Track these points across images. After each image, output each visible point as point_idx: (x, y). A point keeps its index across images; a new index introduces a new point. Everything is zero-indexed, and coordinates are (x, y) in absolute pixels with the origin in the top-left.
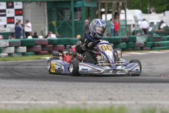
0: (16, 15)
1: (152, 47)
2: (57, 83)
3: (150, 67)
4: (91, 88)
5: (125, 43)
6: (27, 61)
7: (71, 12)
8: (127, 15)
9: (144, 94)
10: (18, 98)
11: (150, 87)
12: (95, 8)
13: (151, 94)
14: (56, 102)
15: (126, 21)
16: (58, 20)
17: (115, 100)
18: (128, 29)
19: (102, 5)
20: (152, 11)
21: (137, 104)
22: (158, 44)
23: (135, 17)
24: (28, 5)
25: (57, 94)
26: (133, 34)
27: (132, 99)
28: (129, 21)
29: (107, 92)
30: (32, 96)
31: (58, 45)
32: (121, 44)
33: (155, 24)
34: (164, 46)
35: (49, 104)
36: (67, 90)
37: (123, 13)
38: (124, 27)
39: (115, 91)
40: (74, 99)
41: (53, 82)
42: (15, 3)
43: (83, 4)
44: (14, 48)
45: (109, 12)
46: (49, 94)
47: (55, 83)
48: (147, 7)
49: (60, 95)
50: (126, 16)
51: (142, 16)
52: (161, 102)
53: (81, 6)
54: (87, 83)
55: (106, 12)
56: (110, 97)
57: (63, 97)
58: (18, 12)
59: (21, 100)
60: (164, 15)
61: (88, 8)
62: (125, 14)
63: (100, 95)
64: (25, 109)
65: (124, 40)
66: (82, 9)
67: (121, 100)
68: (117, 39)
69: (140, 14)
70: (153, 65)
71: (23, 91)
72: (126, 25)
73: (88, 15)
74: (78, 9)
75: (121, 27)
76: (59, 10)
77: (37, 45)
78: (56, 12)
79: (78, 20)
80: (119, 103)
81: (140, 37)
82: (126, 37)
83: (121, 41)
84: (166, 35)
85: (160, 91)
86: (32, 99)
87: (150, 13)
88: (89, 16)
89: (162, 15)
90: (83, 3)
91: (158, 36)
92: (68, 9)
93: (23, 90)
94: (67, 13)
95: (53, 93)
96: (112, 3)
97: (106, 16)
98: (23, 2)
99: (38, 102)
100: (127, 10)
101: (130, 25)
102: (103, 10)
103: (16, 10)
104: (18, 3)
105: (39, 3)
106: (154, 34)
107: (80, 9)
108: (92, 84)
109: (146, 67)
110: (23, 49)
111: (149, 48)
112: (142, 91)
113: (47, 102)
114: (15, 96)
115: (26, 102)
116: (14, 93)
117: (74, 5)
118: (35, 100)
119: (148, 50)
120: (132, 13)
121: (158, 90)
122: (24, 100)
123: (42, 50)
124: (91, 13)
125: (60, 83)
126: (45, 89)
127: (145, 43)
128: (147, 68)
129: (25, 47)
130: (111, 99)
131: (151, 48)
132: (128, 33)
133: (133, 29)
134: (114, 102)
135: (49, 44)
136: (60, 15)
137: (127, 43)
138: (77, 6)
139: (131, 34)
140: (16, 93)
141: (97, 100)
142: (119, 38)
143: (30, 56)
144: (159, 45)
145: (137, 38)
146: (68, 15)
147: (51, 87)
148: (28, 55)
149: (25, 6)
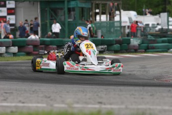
0: (9, 14)
1: (147, 50)
2: (47, 85)
3: (143, 70)
4: (82, 91)
5: (119, 45)
6: (18, 61)
7: (64, 12)
8: (122, 16)
9: (135, 98)
10: (5, 100)
11: (141, 91)
12: (89, 8)
13: (142, 98)
14: (44, 105)
15: (120, 22)
16: (51, 20)
17: (105, 104)
18: (122, 31)
19: (96, 6)
20: (147, 13)
21: (127, 108)
22: (153, 46)
23: (130, 19)
24: (21, 4)
25: (46, 97)
26: (128, 35)
27: (122, 103)
28: (124, 22)
29: (97, 95)
30: (20, 99)
31: (51, 46)
32: (115, 45)
33: (150, 26)
34: (158, 49)
35: (37, 107)
36: (57, 92)
37: (118, 15)
38: (119, 28)
39: (106, 95)
40: (63, 102)
41: (43, 84)
42: (7, 2)
43: (77, 5)
44: (5, 48)
45: (103, 13)
46: (38, 96)
47: (45, 85)
48: (142, 8)
49: (49, 97)
50: (120, 17)
51: (137, 18)
52: (151, 107)
53: (75, 6)
54: (78, 86)
55: (101, 13)
56: (100, 101)
57: (51, 100)
58: (11, 12)
59: (8, 103)
60: (160, 17)
61: (82, 9)
62: (120, 15)
63: (89, 99)
64: (12, 112)
65: (118, 42)
66: (76, 9)
67: (111, 104)
68: (110, 41)
69: (135, 15)
70: (146, 68)
71: (12, 93)
72: (121, 27)
73: (81, 15)
74: (72, 10)
75: (116, 28)
76: (52, 10)
77: (29, 45)
78: (50, 12)
79: (71, 20)
80: (109, 106)
81: (135, 39)
82: (120, 38)
83: (115, 42)
84: (161, 38)
85: (151, 95)
86: (20, 102)
87: (146, 14)
88: (83, 16)
89: (157, 17)
90: (77, 3)
91: (153, 38)
92: (62, 9)
93: (11, 91)
94: (60, 13)
95: (42, 95)
96: (106, 4)
97: (100, 17)
98: (16, 1)
99: (25, 105)
100: (122, 11)
101: (125, 27)
102: (97, 11)
103: (8, 9)
104: (11, 2)
105: (32, 2)
106: (149, 36)
107: (74, 9)
108: (83, 86)
109: (140, 69)
110: (15, 49)
111: (144, 50)
112: (133, 94)
113: (35, 105)
114: (3, 98)
115: (13, 105)
116: (2, 94)
117: (68, 5)
118: (23, 103)
119: (142, 52)
120: (127, 14)
121: (149, 94)
122: (11, 102)
123: (34, 51)
124: (85, 13)
125: (50, 85)
126: (33, 92)
127: (139, 45)
128: (140, 71)
129: (17, 47)
130: (100, 103)
131: (145, 50)
132: (123, 34)
133: (127, 31)
134: (103, 106)
135: (41, 45)
136: (53, 14)
137: (120, 44)
138: (71, 6)
139: (126, 36)
140: (4, 94)
141: (87, 103)
142: (113, 40)
143: (21, 57)
144: (153, 48)
145: (131, 39)
146: (62, 16)
147: (40, 89)
148: (19, 56)
149: (17, 5)
